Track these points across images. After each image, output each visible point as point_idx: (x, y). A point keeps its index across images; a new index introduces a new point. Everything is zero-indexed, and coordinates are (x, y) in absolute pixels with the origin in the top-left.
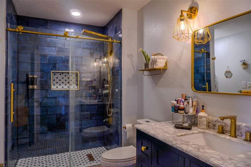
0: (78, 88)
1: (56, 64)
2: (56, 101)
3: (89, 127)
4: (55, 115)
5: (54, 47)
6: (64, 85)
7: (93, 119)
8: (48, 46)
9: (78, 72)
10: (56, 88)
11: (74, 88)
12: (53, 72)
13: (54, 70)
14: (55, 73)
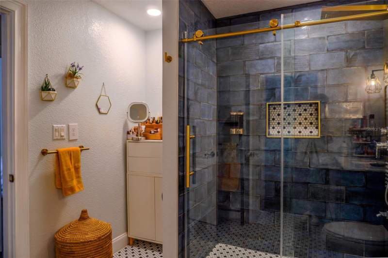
0: (319, 135)
1: (274, 89)
2: (275, 158)
3: (343, 220)
4: (273, 183)
5: (271, 58)
6: (292, 128)
7: (353, 204)
8: (260, 59)
9: (319, 102)
10: (278, 134)
11: (312, 134)
12: (269, 105)
13: (272, 99)
14: (276, 107)
